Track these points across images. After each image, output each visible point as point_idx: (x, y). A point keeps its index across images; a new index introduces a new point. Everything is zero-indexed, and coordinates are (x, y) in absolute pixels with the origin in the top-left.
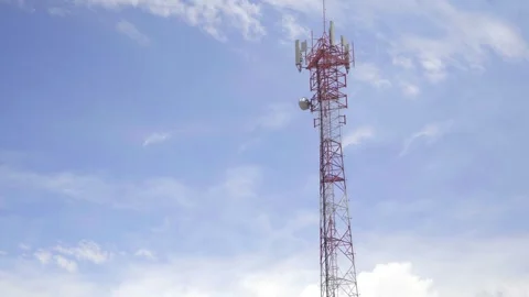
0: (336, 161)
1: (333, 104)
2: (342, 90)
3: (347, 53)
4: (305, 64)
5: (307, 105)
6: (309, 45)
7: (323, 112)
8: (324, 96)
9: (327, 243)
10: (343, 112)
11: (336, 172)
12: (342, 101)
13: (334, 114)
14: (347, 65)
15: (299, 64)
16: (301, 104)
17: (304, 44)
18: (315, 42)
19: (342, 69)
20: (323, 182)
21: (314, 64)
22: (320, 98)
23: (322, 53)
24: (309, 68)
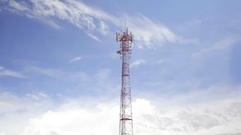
0: (127, 70)
1: (127, 52)
2: (130, 48)
3: (132, 37)
4: (119, 40)
5: (119, 52)
6: (120, 34)
7: (124, 55)
8: (124, 50)
9: (123, 94)
10: (130, 55)
11: (127, 73)
12: (130, 51)
13: (127, 56)
14: (131, 40)
15: (117, 40)
16: (117, 52)
17: (119, 34)
18: (122, 33)
19: (130, 42)
20: (123, 76)
21: (122, 40)
22: (123, 51)
23: (124, 37)
24: (120, 41)
